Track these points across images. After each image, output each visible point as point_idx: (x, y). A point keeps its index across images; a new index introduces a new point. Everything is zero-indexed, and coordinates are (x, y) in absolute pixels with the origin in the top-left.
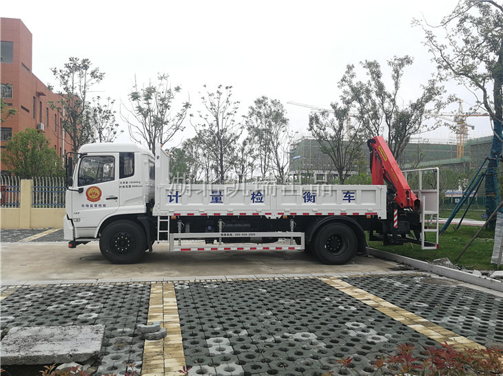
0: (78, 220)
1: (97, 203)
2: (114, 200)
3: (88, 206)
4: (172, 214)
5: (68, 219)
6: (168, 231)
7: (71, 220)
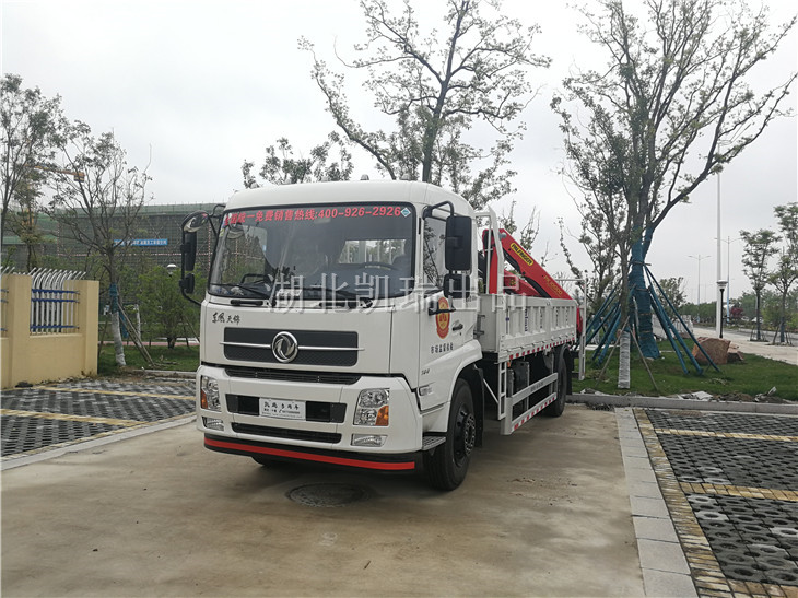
0: (426, 389)
1: (445, 341)
2: (459, 332)
3: (436, 349)
4: (508, 358)
5: (412, 390)
6: (505, 393)
7: (415, 390)
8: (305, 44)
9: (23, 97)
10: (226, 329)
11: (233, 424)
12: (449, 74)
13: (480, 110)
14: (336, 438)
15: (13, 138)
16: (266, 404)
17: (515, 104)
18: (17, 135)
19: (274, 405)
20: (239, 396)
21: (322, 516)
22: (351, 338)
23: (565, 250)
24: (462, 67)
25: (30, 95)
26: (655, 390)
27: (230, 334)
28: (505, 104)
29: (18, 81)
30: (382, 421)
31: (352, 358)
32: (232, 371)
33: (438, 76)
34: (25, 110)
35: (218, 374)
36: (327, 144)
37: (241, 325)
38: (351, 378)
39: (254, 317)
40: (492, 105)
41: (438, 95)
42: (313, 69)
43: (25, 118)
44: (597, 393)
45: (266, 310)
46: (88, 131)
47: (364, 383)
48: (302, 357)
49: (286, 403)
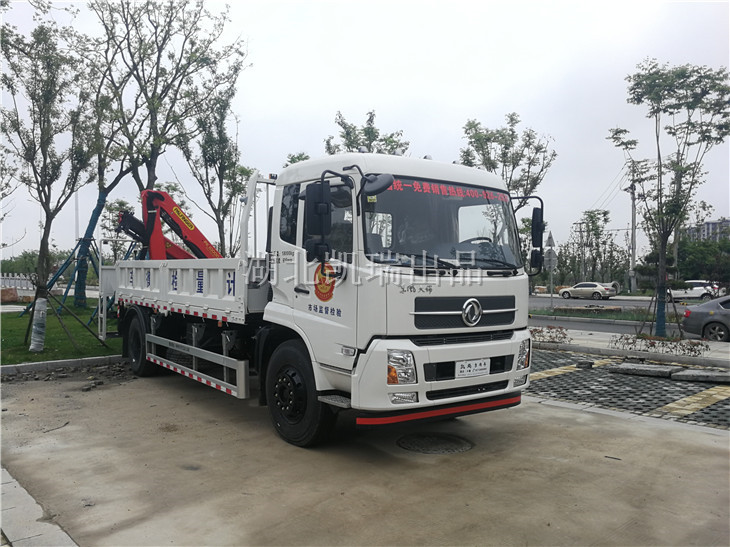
10: (417, 300)
11: (428, 393)
14: (505, 384)
16: (463, 366)
19: (469, 366)
20: (438, 364)
22: (510, 301)
27: (421, 303)
31: (511, 318)
32: (419, 340)
37: (434, 294)
47: (515, 336)
49: (478, 362)
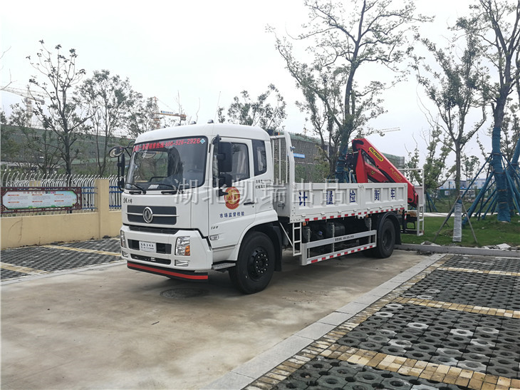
0: (216, 237)
1: (236, 210)
2: (251, 206)
3: (226, 215)
4: (303, 220)
5: (203, 237)
6: (301, 241)
7: (207, 238)
8: (269, 29)
9: (112, 81)
10: (128, 206)
11: (132, 255)
12: (360, 36)
13: (377, 58)
14: (168, 262)
15: (108, 104)
16: (142, 244)
17: (399, 52)
18: (111, 102)
19: (144, 245)
20: (133, 240)
21: (165, 302)
22: (173, 210)
23: (481, 146)
24: (368, 30)
25: (115, 80)
26: (475, 243)
27: (130, 208)
28: (393, 53)
29: (108, 73)
30: (187, 254)
31: (173, 220)
33: (353, 38)
34: (113, 88)
35: (126, 229)
36: (268, 92)
37: (133, 204)
38: (174, 231)
39: (139, 200)
40: (385, 54)
41: (353, 51)
42: (276, 43)
43: (113, 93)
44: (433, 245)
45: (142, 196)
46: (141, 97)
47: (180, 233)
48: (155, 220)
49: (149, 244)
